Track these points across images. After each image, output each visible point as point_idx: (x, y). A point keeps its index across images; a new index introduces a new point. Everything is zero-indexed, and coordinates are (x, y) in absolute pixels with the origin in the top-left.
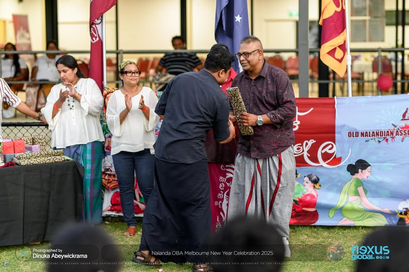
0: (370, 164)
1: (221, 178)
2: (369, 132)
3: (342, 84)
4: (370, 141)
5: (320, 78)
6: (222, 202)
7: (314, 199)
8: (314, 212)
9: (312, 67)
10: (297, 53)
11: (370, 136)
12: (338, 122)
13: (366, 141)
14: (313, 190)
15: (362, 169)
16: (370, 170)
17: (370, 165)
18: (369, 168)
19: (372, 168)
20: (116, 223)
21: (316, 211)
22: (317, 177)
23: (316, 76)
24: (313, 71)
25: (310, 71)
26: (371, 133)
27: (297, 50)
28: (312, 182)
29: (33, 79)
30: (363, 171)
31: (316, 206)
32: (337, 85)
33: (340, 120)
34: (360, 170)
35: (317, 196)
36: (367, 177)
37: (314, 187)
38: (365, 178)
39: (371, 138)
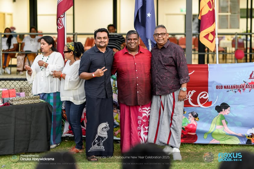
0: (230, 105)
1: (139, 117)
2: (229, 86)
3: (213, 55)
4: (230, 91)
5: (199, 51)
6: (140, 132)
7: (195, 127)
8: (195, 135)
9: (194, 44)
10: (185, 35)
11: (229, 88)
12: (210, 79)
13: (227, 91)
14: (194, 121)
15: (225, 109)
16: (229, 110)
17: (229, 107)
18: (229, 108)
19: (231, 108)
20: (72, 141)
21: (196, 134)
22: (197, 113)
23: (197, 49)
24: (195, 46)
25: (193, 46)
26: (230, 87)
27: (185, 34)
28: (193, 116)
29: (22, 50)
30: (225, 110)
31: (196, 132)
32: (210, 56)
33: (212, 78)
34: (223, 110)
35: (197, 125)
36: (228, 114)
37: (195, 120)
38: (227, 114)
39: (231, 89)
